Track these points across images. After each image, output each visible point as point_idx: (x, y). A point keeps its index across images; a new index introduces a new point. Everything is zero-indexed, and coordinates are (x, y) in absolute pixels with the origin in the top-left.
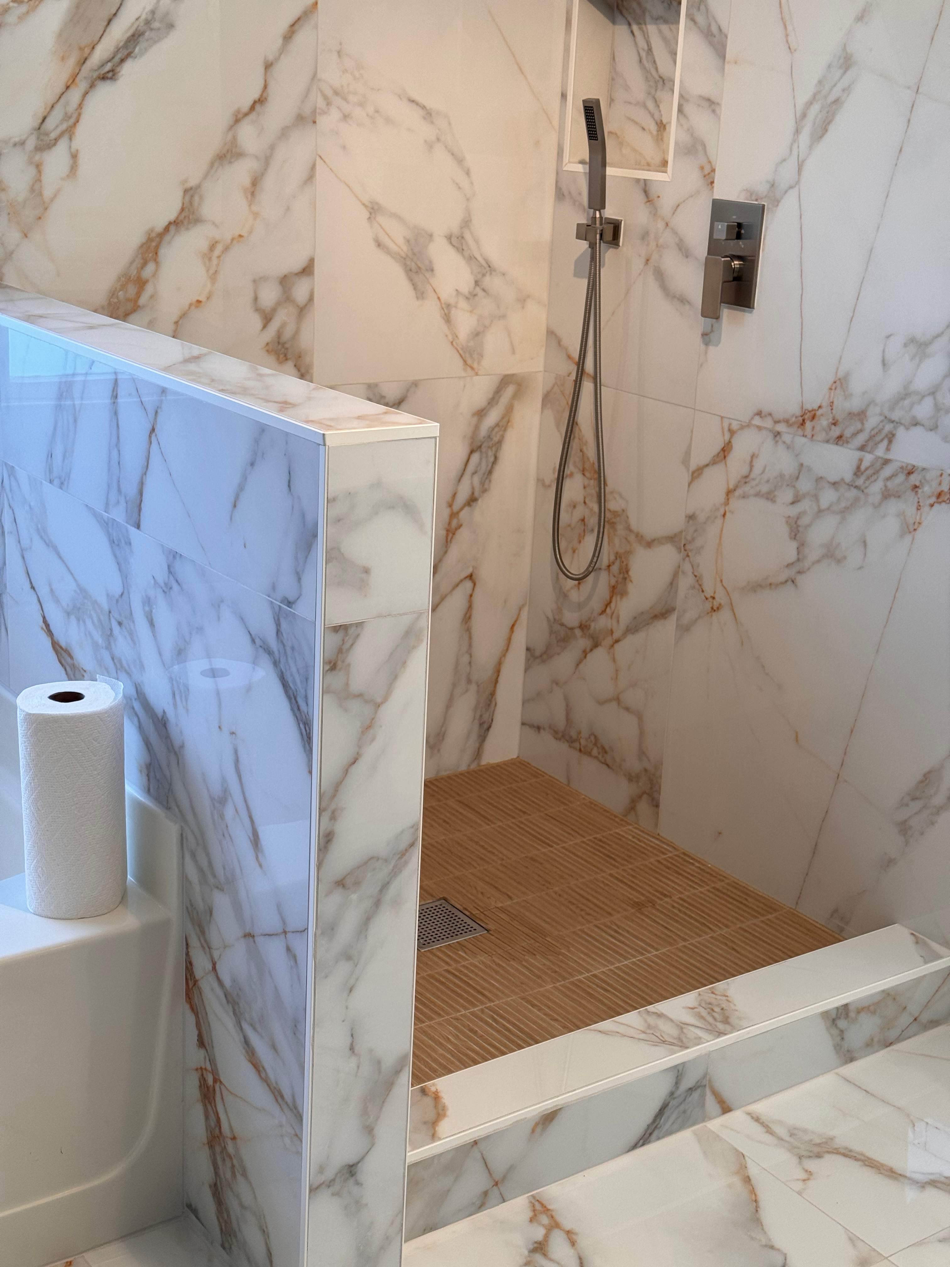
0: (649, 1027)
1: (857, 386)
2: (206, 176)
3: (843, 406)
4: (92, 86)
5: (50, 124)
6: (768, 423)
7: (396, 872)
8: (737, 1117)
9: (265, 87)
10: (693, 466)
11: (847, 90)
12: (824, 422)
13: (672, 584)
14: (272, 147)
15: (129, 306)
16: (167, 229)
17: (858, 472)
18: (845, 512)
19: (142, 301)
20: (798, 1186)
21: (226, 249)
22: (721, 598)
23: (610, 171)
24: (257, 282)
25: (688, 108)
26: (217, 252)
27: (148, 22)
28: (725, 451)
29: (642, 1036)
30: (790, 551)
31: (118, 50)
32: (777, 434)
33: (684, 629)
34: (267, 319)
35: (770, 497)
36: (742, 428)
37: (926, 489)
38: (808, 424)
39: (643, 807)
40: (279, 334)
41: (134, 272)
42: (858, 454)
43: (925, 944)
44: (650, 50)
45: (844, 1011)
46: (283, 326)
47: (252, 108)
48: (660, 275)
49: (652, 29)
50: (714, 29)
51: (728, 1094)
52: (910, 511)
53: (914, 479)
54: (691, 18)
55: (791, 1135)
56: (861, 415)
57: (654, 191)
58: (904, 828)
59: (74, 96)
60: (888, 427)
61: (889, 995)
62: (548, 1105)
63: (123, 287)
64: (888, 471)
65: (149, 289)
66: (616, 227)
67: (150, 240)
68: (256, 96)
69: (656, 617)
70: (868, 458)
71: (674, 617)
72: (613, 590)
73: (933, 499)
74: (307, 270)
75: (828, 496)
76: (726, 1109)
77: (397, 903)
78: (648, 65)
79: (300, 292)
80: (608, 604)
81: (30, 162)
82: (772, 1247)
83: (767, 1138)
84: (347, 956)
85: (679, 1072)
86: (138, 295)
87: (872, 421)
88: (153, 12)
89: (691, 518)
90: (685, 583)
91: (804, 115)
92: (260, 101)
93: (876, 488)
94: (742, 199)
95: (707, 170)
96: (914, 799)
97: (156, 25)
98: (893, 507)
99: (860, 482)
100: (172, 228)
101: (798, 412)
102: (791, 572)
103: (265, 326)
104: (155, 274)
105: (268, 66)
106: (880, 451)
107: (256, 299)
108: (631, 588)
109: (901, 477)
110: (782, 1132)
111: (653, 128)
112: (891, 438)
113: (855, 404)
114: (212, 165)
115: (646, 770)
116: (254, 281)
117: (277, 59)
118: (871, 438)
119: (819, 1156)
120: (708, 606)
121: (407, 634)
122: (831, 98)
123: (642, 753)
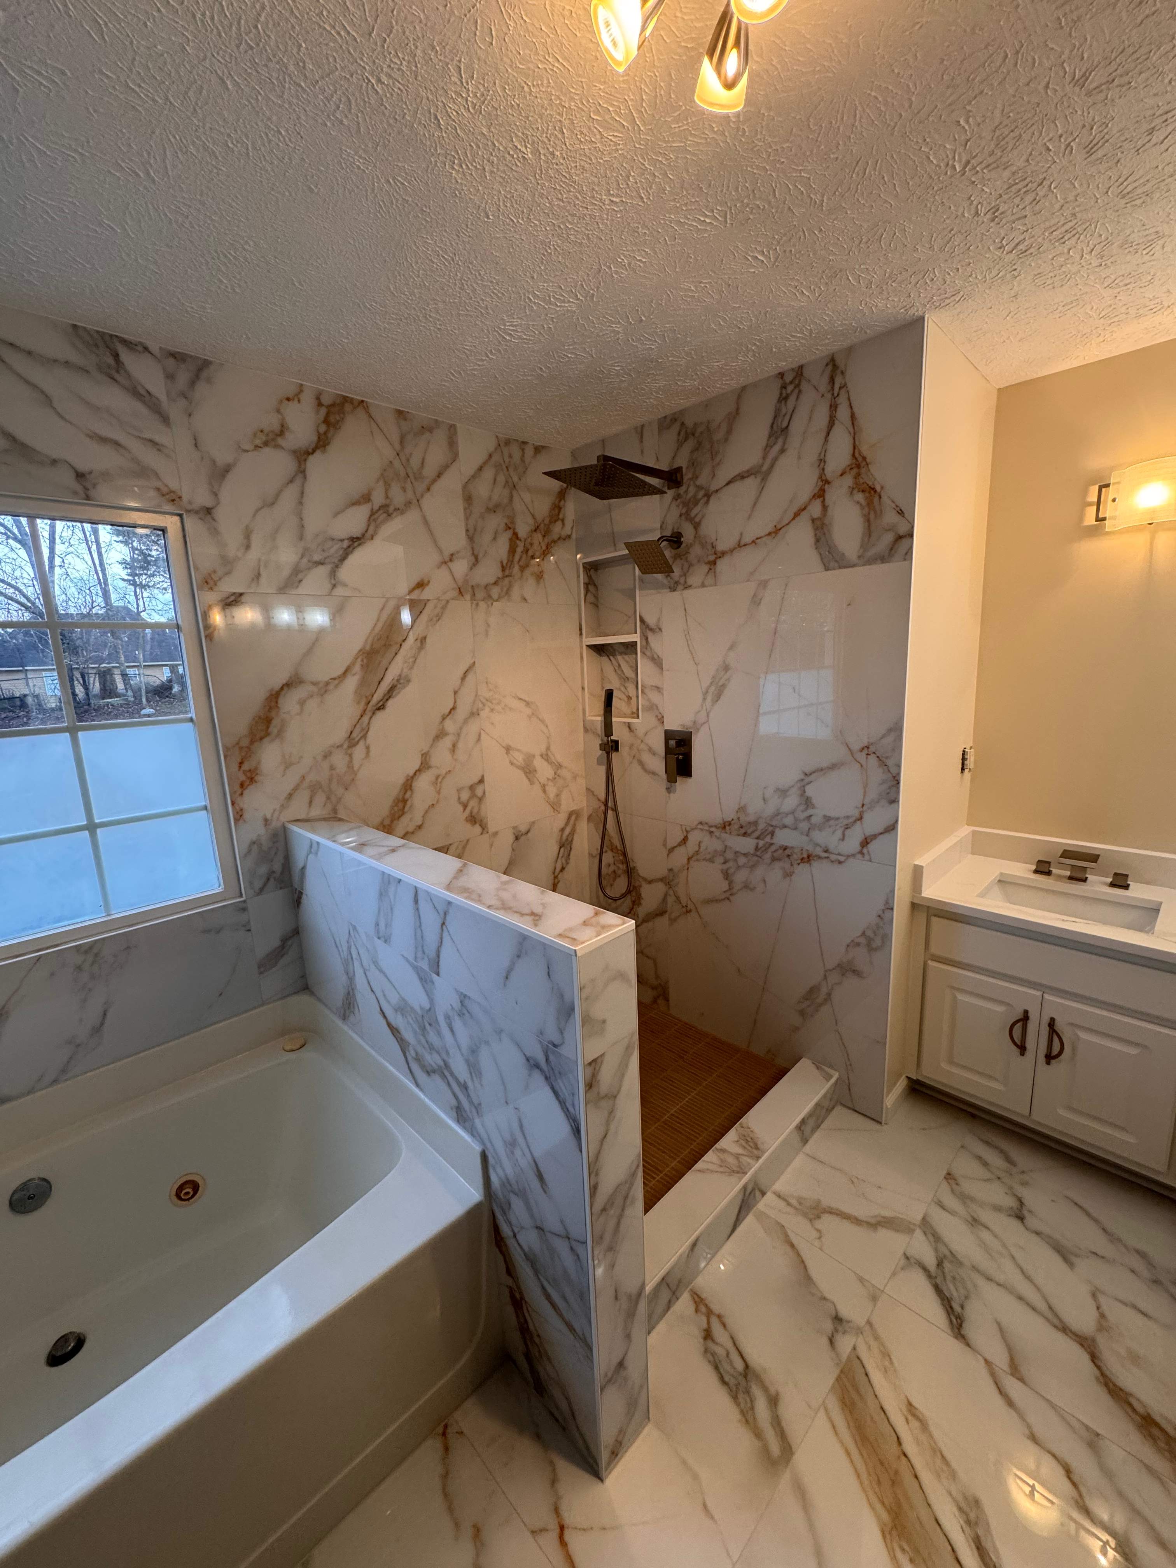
0: (722, 1160)
1: (751, 810)
2: (431, 746)
3: (744, 820)
4: (374, 714)
5: (354, 735)
6: (706, 828)
7: (632, 1184)
8: (769, 1195)
9: (455, 702)
10: (669, 847)
11: (728, 680)
12: (736, 827)
13: (664, 900)
14: (461, 728)
15: (401, 813)
16: (415, 774)
17: (757, 848)
18: (753, 867)
19: (406, 809)
20: (817, 1243)
21: (443, 778)
22: (690, 906)
23: (614, 719)
24: (459, 791)
25: (646, 691)
26: (440, 780)
27: (398, 681)
28: (685, 839)
29: (721, 1169)
30: (725, 885)
31: (385, 695)
32: (711, 832)
33: (673, 921)
34: (465, 806)
35: (711, 860)
36: (693, 829)
37: (795, 856)
38: (727, 828)
39: (661, 1001)
40: (471, 813)
41: (401, 797)
42: (756, 841)
43: (823, 1070)
44: (620, 666)
45: (803, 1122)
46: (473, 808)
47: (450, 712)
48: (641, 763)
49: (619, 657)
50: (655, 656)
51: (763, 1188)
52: (787, 866)
53: (788, 852)
54: (643, 653)
55: (800, 1204)
56: (755, 823)
57: (633, 727)
58: (802, 1013)
59: (366, 719)
60: (771, 829)
61: (817, 1105)
63: (396, 805)
64: (773, 848)
65: (409, 803)
66: (616, 742)
67: (408, 780)
68: (451, 706)
69: (657, 915)
70: (761, 843)
71: (666, 916)
72: (634, 902)
73: (799, 861)
74: (481, 781)
75: (742, 860)
76: (763, 1194)
77: (633, 1202)
78: (619, 672)
79: (479, 791)
80: (632, 909)
81: (346, 754)
82: (825, 1299)
83: (789, 1209)
85: (745, 1188)
86: (404, 807)
87: (762, 826)
88: (400, 675)
89: (671, 870)
90: (671, 900)
91: (707, 692)
92: (454, 708)
93: (768, 856)
94: (679, 729)
95: (660, 716)
96: (807, 999)
97: (402, 681)
98: (777, 865)
99: (758, 853)
100: (418, 773)
101: (722, 822)
102: (727, 895)
103: (464, 810)
104: (411, 796)
105: (456, 693)
106: (768, 839)
107: (459, 798)
108: (642, 902)
109: (781, 851)
110: (794, 1202)
111: (626, 699)
112: (772, 834)
113: (751, 818)
114: (434, 740)
115: (660, 984)
116: (458, 790)
117: (459, 689)
118: (762, 833)
119: (819, 1217)
120: (684, 910)
121: (627, 1048)
122: (720, 684)
123: (657, 977)
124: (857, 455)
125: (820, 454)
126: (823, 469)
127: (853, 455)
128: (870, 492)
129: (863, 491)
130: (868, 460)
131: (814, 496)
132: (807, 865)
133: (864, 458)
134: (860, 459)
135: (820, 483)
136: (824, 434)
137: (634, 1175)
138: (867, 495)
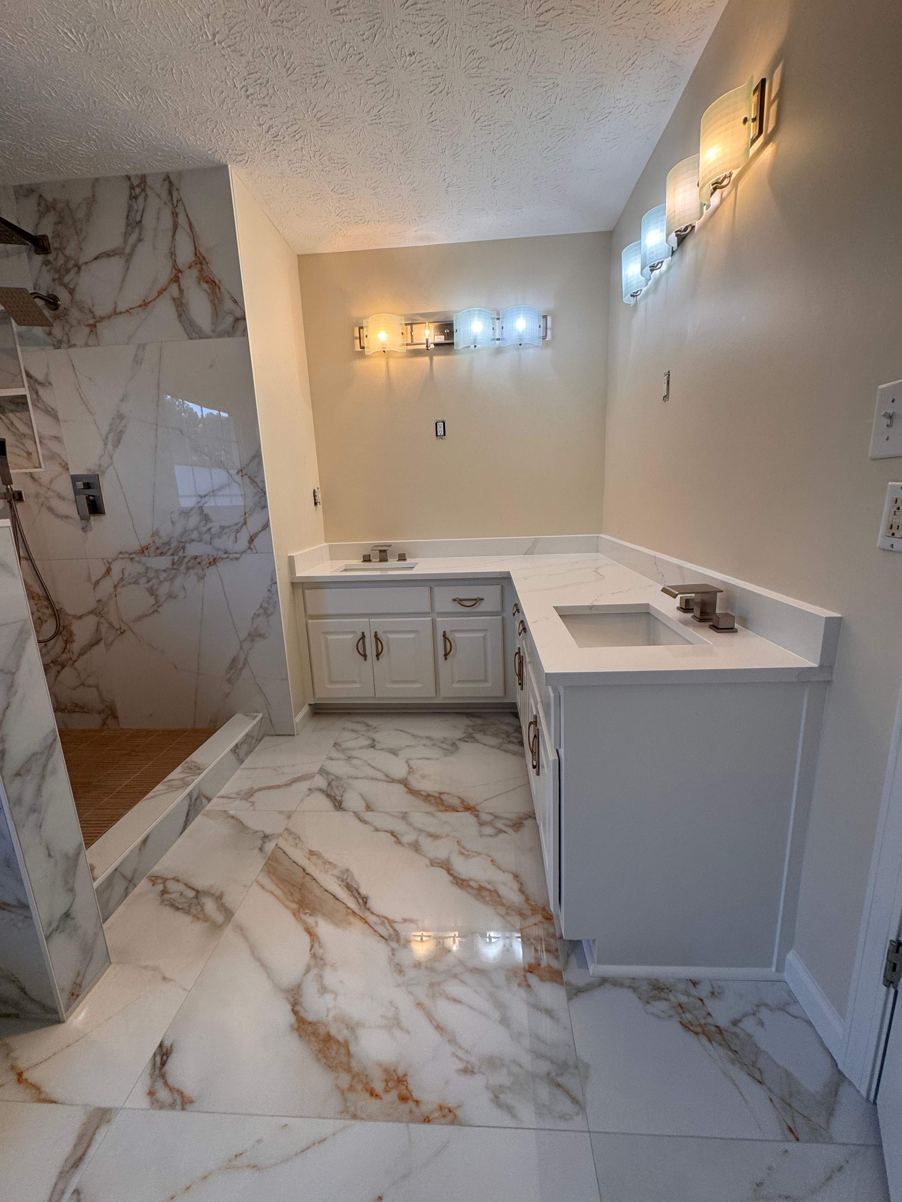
0: (169, 786)
1: (162, 533)
3: (159, 542)
6: (126, 556)
7: (50, 756)
8: (215, 800)
10: (93, 580)
11: (125, 426)
12: (153, 549)
13: (98, 630)
17: (173, 563)
18: (172, 580)
20: (252, 808)
22: (124, 627)
25: (45, 441)
28: (108, 571)
29: (168, 791)
30: (152, 601)
32: (132, 559)
33: (109, 645)
35: (136, 583)
36: (114, 560)
37: (204, 562)
38: (146, 552)
39: (109, 721)
42: (172, 557)
43: (251, 715)
44: (12, 423)
45: (236, 746)
48: (50, 509)
49: (11, 415)
50: (49, 409)
51: (209, 794)
52: (200, 572)
53: (198, 560)
54: (34, 405)
55: (238, 795)
56: (169, 543)
57: (36, 477)
58: (229, 681)
60: (181, 545)
61: (247, 735)
62: (144, 835)
64: (186, 560)
66: (20, 494)
69: (93, 645)
70: (176, 558)
71: (102, 642)
72: (66, 642)
73: (208, 565)
75: (163, 576)
76: (209, 800)
77: (54, 772)
78: (14, 430)
80: (65, 648)
82: (256, 832)
83: (229, 801)
84: (34, 810)
85: (190, 795)
87: (174, 545)
89: (99, 601)
90: (103, 628)
91: (107, 438)
93: (183, 568)
94: (86, 473)
95: (63, 464)
96: (231, 669)
98: (192, 572)
99: (175, 567)
101: (140, 548)
102: (155, 608)
106: (181, 554)
108: (75, 638)
109: (192, 561)
110: (234, 796)
111: (26, 455)
112: (184, 548)
113: (165, 539)
115: (107, 706)
118: (175, 550)
119: (252, 795)
120: (119, 632)
121: (21, 633)
122: (118, 430)
123: (102, 701)
124: (198, 255)
125: (170, 249)
126: (175, 261)
127: (196, 254)
128: (211, 284)
129: (207, 282)
130: (207, 260)
131: (171, 280)
132: (214, 567)
133: (204, 258)
134: (201, 258)
135: (174, 271)
136: (170, 234)
137: (51, 747)
138: (211, 286)
